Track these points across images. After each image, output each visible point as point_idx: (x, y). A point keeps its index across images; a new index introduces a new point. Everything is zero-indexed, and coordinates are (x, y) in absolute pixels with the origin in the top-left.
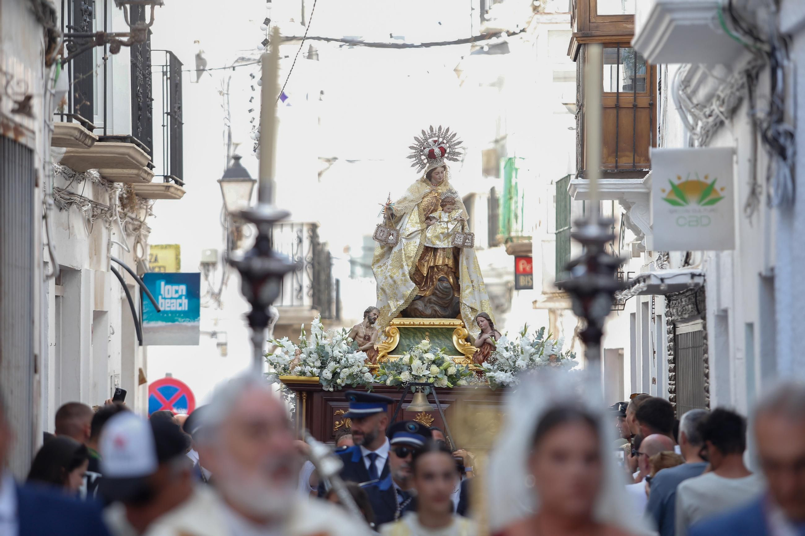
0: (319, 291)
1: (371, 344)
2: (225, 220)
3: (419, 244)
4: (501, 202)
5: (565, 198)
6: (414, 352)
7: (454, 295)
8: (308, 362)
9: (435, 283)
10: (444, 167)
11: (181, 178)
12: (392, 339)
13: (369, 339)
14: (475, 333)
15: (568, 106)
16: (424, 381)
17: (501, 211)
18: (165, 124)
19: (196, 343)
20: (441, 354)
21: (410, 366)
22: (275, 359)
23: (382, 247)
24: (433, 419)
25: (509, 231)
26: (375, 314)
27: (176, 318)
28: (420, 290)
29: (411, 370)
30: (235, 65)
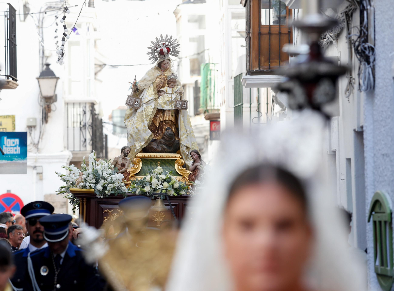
0: (96, 142)
1: (126, 169)
2: (41, 101)
3: (154, 108)
4: (202, 89)
5: (239, 86)
6: (153, 174)
7: (175, 139)
8: (87, 180)
9: (163, 131)
10: (169, 60)
11: (16, 76)
12: (137, 166)
13: (124, 166)
14: (190, 163)
15: (241, 33)
16: (159, 192)
17: (201, 94)
18: (6, 45)
19: (25, 172)
20: (169, 175)
21: (151, 183)
22: (67, 178)
23: (131, 109)
24: (165, 216)
25: (206, 105)
26: (128, 151)
27: (13, 158)
28: (154, 136)
29: (151, 185)
30: (46, 11)
